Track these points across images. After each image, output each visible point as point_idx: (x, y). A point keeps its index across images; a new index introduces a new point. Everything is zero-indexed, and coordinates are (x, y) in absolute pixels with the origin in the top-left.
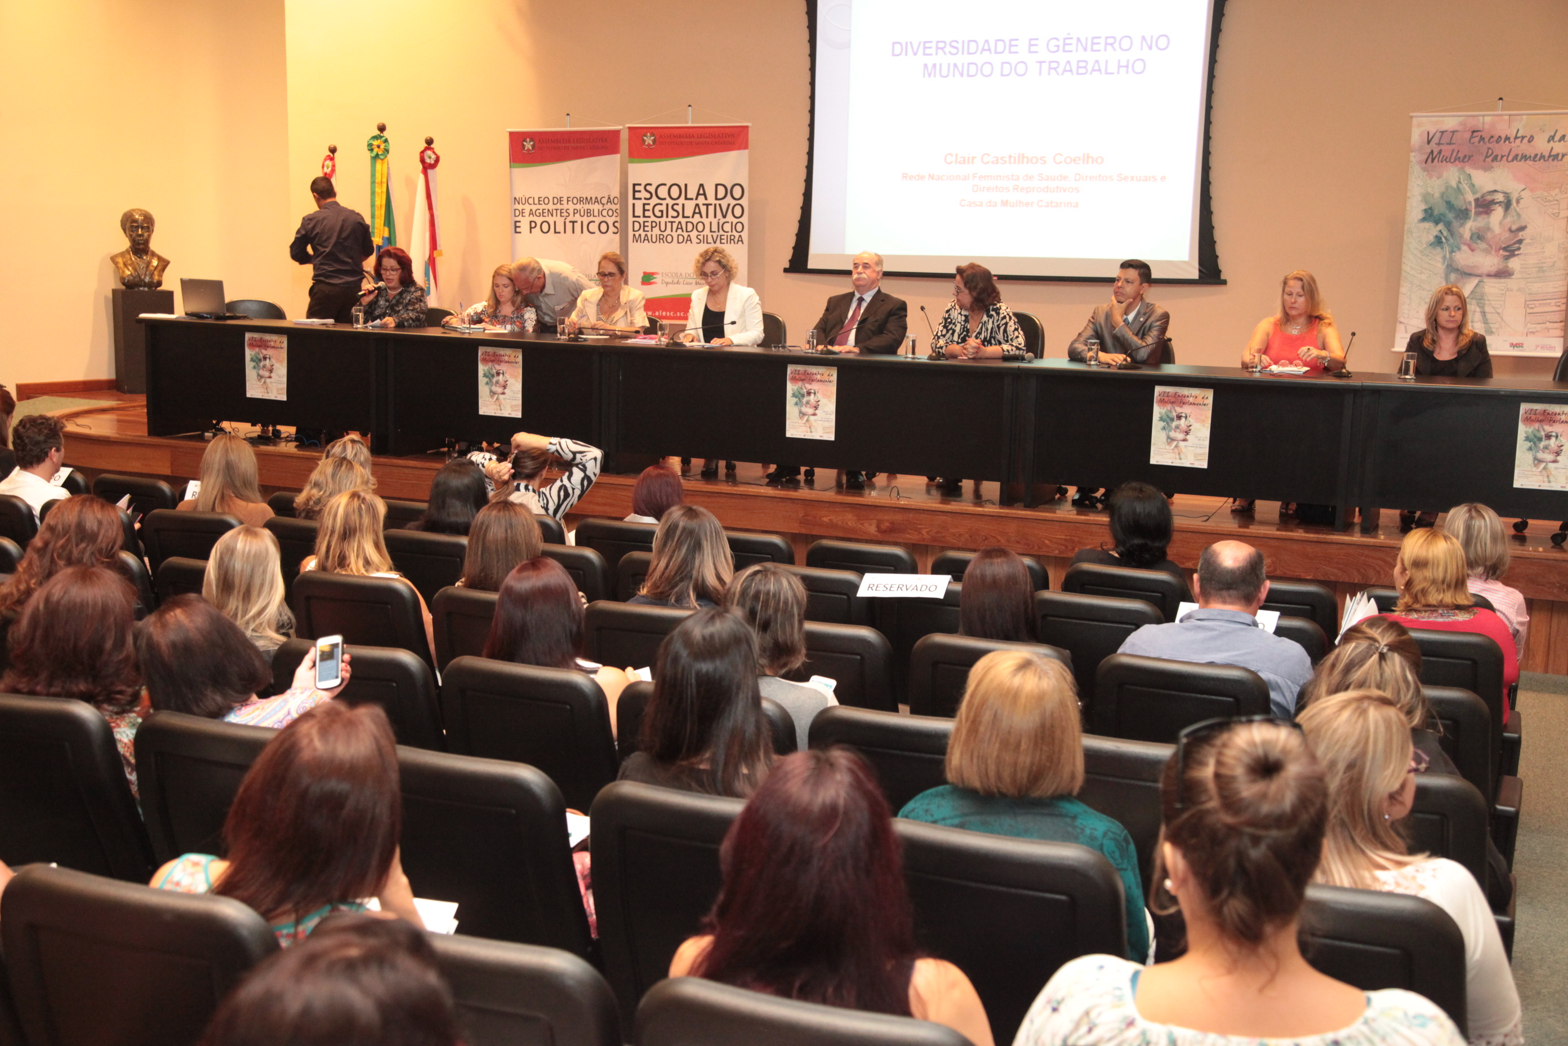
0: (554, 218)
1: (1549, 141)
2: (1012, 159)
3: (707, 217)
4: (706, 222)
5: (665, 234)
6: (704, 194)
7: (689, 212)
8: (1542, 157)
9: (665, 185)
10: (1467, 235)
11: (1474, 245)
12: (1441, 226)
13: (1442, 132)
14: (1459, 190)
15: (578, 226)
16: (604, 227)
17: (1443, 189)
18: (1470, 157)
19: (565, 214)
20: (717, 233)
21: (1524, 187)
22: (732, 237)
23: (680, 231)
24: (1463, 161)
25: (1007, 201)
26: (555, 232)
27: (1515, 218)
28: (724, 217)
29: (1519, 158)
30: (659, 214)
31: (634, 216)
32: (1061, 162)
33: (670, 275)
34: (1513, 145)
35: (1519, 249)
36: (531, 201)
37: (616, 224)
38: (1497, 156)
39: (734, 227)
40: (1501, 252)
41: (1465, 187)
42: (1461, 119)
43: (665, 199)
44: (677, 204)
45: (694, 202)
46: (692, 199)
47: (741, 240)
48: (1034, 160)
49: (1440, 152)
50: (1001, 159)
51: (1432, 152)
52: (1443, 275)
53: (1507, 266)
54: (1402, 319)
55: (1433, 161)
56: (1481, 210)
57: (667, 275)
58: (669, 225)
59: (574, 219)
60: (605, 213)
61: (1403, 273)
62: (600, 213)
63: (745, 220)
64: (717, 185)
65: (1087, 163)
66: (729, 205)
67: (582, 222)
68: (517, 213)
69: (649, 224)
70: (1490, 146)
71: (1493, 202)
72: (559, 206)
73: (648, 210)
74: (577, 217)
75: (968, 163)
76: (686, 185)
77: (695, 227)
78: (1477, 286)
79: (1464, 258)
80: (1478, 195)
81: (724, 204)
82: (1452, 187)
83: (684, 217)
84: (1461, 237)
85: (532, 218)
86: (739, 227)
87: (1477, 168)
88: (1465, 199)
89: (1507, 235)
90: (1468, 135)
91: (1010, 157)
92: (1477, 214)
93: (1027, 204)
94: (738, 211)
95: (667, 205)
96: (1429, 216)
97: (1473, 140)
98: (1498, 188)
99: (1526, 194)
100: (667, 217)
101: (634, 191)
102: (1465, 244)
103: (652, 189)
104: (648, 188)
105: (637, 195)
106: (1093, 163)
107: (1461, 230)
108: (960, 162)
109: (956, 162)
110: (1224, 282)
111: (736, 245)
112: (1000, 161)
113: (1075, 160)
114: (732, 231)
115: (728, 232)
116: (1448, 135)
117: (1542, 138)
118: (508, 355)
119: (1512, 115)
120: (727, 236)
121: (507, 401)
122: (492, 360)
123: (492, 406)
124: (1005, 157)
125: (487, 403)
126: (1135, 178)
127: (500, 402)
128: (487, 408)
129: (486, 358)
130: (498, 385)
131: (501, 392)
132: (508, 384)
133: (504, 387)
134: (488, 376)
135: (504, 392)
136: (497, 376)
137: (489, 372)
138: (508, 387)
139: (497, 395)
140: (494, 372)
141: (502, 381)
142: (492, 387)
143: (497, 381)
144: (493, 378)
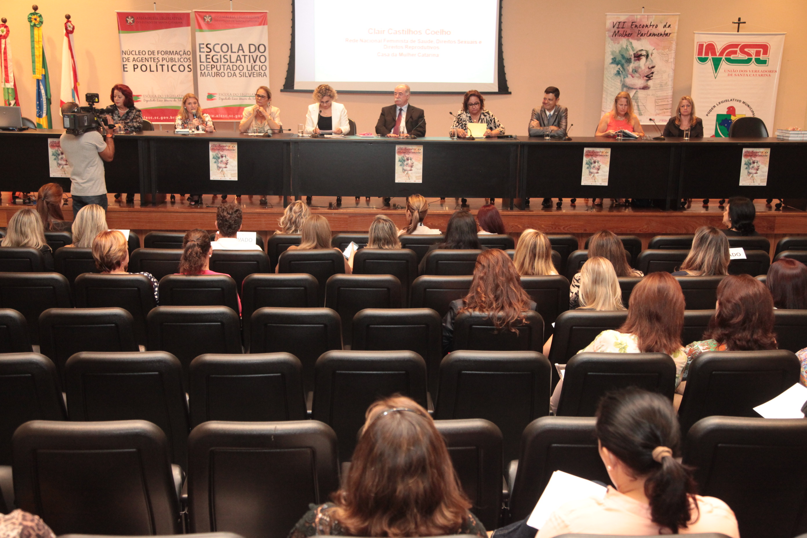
0: (150, 63)
1: (664, 27)
3: (245, 62)
4: (245, 65)
5: (220, 72)
6: (243, 50)
7: (234, 59)
8: (661, 34)
9: (219, 44)
10: (631, 70)
11: (633, 75)
12: (619, 66)
13: (619, 23)
14: (627, 50)
15: (165, 68)
16: (182, 68)
17: (620, 49)
18: (631, 34)
19: (157, 61)
20: (251, 71)
21: (653, 48)
22: (260, 74)
23: (229, 70)
24: (628, 36)
25: (402, 53)
26: (151, 71)
27: (651, 62)
28: (255, 62)
29: (652, 35)
30: (216, 61)
31: (201, 62)
32: (429, 34)
33: (224, 94)
34: (649, 29)
35: (652, 76)
36: (133, 53)
37: (189, 66)
38: (642, 34)
39: (260, 68)
40: (645, 78)
41: (629, 48)
42: (627, 16)
43: (219, 52)
44: (227, 55)
45: (237, 54)
46: (235, 52)
47: (265, 75)
48: (416, 33)
49: (619, 32)
50: (398, 31)
51: (615, 32)
52: (621, 89)
53: (647, 84)
54: (603, 109)
55: (615, 36)
56: (636, 58)
57: (222, 95)
58: (222, 67)
59: (163, 64)
60: (182, 60)
61: (604, 88)
62: (179, 60)
63: (267, 64)
64: (250, 45)
65: (443, 34)
66: (257, 56)
67: (168, 65)
68: (125, 60)
69: (210, 66)
70: (639, 29)
71: (641, 55)
72: (152, 56)
73: (209, 59)
74: (165, 62)
75: (381, 33)
76: (231, 45)
77: (238, 68)
78: (635, 93)
79: (629, 81)
80: (635, 52)
81: (254, 55)
82: (624, 48)
83: (231, 62)
84: (628, 71)
85: (134, 63)
86: (264, 68)
87: (635, 39)
88: (629, 54)
89: (647, 70)
90: (630, 24)
91: (403, 31)
92: (635, 60)
93: (412, 55)
94: (263, 59)
95: (221, 56)
96: (615, 61)
97: (632, 26)
98: (643, 49)
99: (655, 51)
100: (221, 62)
101: (200, 48)
102: (630, 74)
103: (211, 46)
104: (208, 46)
105: (202, 50)
106: (445, 34)
107: (628, 68)
108: (376, 33)
109: (374, 33)
110: (510, 93)
111: (262, 78)
112: (398, 33)
113: (436, 33)
114: (260, 70)
115: (257, 71)
116: (622, 24)
117: (661, 26)
118: (229, 146)
119: (648, 15)
120: (257, 73)
121: (228, 172)
122: (218, 149)
123: (218, 175)
124: (400, 31)
125: (215, 173)
126: (466, 42)
127: (223, 172)
128: (215, 176)
129: (215, 148)
130: (222, 163)
131: (224, 167)
132: (228, 162)
133: (226, 164)
134: (216, 158)
135: (226, 166)
136: (221, 158)
137: (216, 156)
138: (229, 164)
139: (222, 168)
140: (220, 156)
141: (224, 160)
142: (218, 164)
143: (222, 160)
144: (219, 159)
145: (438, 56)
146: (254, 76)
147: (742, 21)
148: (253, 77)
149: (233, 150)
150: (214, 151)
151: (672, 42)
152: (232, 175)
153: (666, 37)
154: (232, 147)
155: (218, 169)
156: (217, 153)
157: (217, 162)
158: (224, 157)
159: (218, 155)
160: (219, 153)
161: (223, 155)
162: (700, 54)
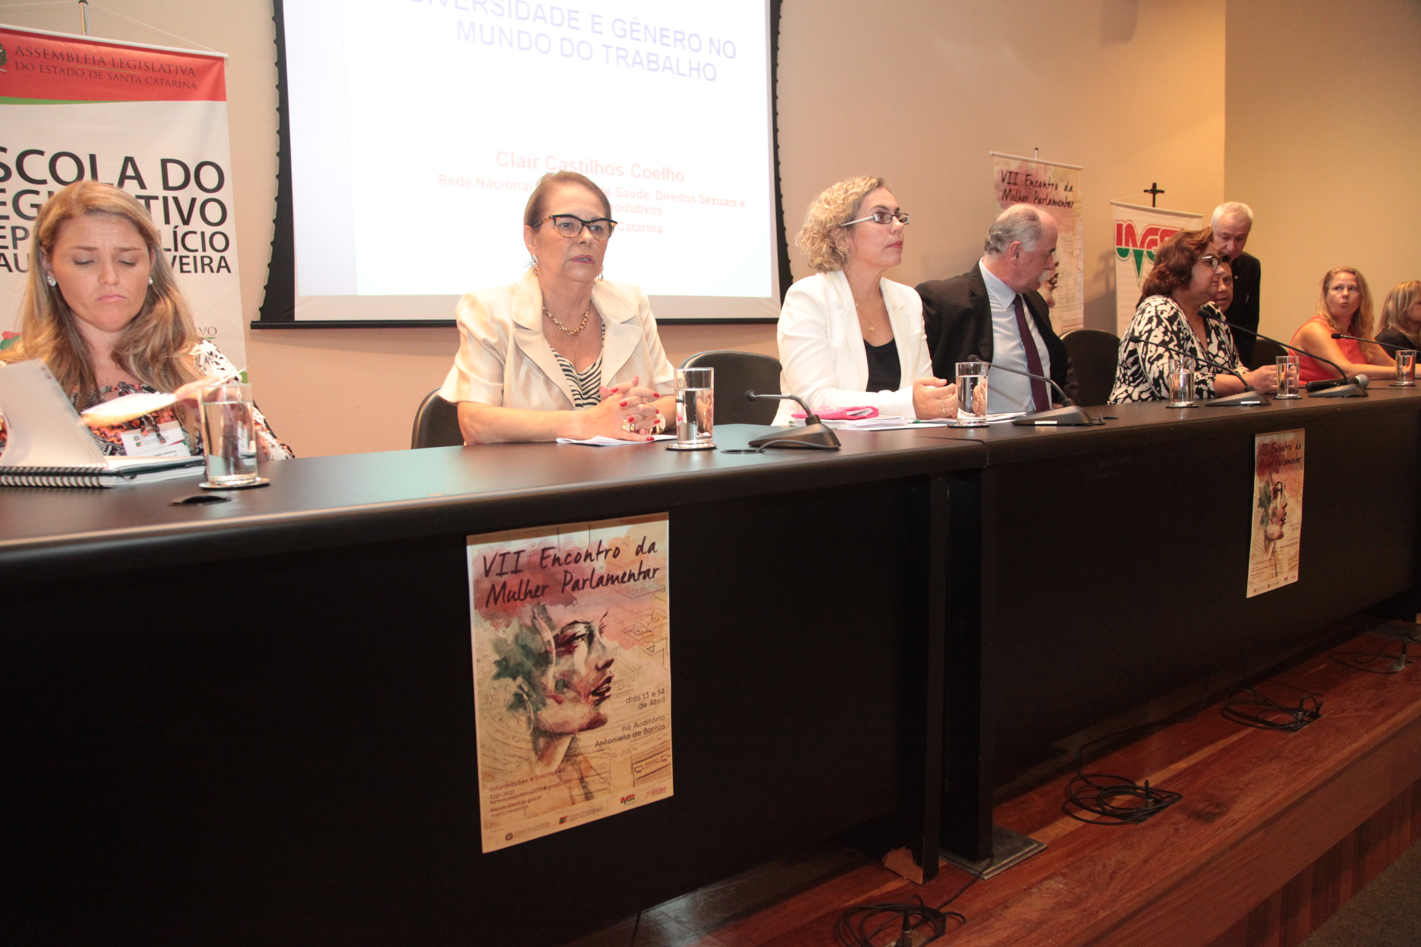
1: (1065, 190)
6: (138, 177)
8: (1063, 203)
9: (40, 152)
13: (1010, 173)
20: (173, 253)
22: (207, 261)
28: (186, 222)
29: (1052, 202)
32: (639, 176)
34: (1048, 190)
38: (1042, 198)
39: (207, 242)
42: (1020, 162)
43: (44, 182)
47: (224, 264)
48: (610, 170)
49: (1010, 191)
51: (1005, 190)
55: (1006, 198)
63: (228, 228)
64: (164, 163)
65: (668, 178)
66: (193, 201)
70: (1036, 188)
75: (529, 167)
76: (93, 158)
81: (184, 197)
86: (219, 242)
90: (1024, 178)
94: (214, 212)
97: (1027, 183)
103: (8, 159)
106: (673, 179)
108: (518, 165)
109: (513, 165)
111: (215, 274)
113: (654, 175)
114: (204, 250)
115: (196, 251)
116: (1013, 175)
117: (1061, 187)
118: (610, 550)
119: (1045, 164)
120: (195, 258)
121: (608, 751)
122: (532, 587)
123: (539, 798)
124: (574, 163)
125: (518, 790)
126: (716, 202)
127: (576, 767)
128: (521, 812)
129: (508, 585)
130: (567, 695)
131: (586, 721)
132: (608, 675)
133: (594, 693)
134: (521, 664)
135: (593, 716)
136: (559, 655)
137: (524, 647)
138: (608, 689)
139: (567, 734)
140: (546, 640)
141: (583, 670)
142: (539, 712)
143: (563, 674)
144: (543, 668)
145: (660, 231)
146: (185, 268)
147: (1158, 188)
148: (182, 271)
149: (642, 570)
150: (505, 610)
151: (1075, 218)
152: (637, 769)
153: (1069, 209)
154: (637, 553)
155: (539, 753)
156: (529, 623)
157: (527, 694)
158: (582, 646)
159: (533, 639)
160: (541, 616)
161: (571, 626)
162: (1119, 242)
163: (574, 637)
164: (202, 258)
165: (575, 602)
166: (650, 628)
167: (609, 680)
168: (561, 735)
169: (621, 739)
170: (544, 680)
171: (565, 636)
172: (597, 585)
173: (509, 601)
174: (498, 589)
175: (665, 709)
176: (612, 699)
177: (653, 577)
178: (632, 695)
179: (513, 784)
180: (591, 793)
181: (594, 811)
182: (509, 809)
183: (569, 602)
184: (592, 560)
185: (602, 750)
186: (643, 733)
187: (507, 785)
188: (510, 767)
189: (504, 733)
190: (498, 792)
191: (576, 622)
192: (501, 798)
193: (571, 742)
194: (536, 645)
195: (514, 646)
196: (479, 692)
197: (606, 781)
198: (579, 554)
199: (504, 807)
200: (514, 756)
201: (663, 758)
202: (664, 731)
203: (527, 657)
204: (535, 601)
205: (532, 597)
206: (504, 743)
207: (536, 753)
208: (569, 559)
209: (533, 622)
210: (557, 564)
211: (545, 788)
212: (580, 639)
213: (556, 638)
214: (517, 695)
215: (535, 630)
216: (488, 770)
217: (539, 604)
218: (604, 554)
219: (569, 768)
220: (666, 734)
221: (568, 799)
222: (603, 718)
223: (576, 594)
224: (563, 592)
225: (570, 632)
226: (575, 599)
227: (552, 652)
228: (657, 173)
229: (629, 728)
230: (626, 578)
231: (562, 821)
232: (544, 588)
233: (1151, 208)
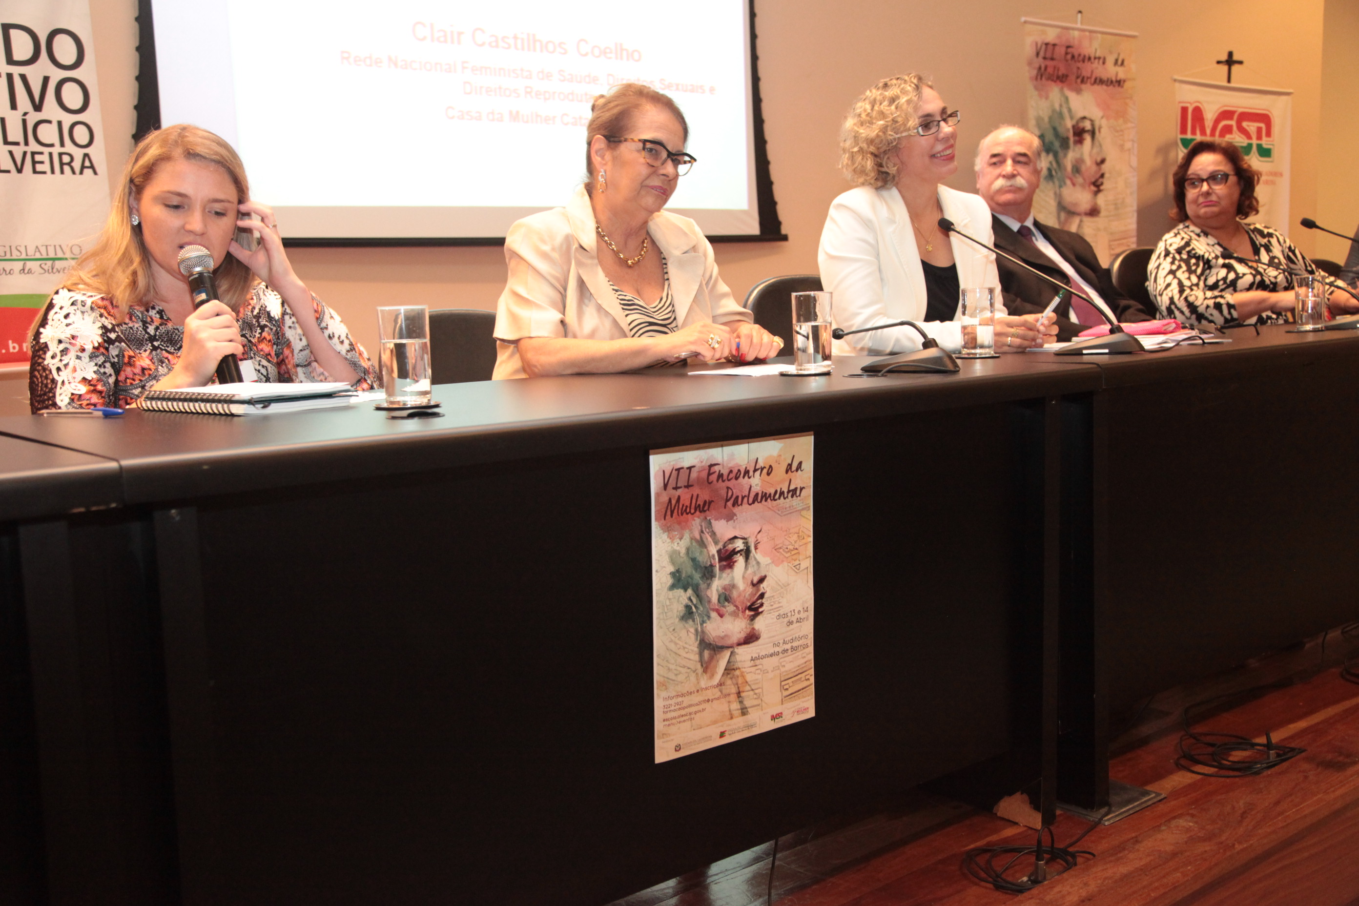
1: (1115, 65)
2: (519, 42)
8: (1112, 82)
10: (1069, 167)
11: (1074, 179)
12: (1051, 157)
13: (1046, 45)
14: (1061, 115)
17: (1050, 112)
18: (1067, 77)
20: (22, 148)
21: (1102, 114)
22: (66, 159)
24: (1062, 81)
25: (517, 112)
27: (1099, 149)
29: (1097, 81)
32: (586, 55)
34: (1093, 65)
35: (1102, 184)
38: (1084, 77)
39: (66, 134)
40: (1092, 187)
41: (1065, 111)
42: (1058, 30)
47: (88, 164)
48: (550, 47)
49: (1046, 68)
50: (503, 38)
51: (1040, 68)
52: (1056, 215)
53: (1096, 204)
55: (1041, 78)
56: (1077, 138)
63: (92, 117)
64: (6, 28)
65: (622, 58)
66: (46, 80)
70: (1078, 64)
71: (1084, 131)
75: (452, 42)
79: (1069, 194)
80: (1074, 122)
81: (34, 74)
82: (1056, 111)
84: (1065, 169)
86: (81, 134)
88: (1065, 125)
89: (1095, 167)
90: (1063, 50)
92: (1075, 143)
93: (547, 119)
94: (72, 96)
97: (1067, 57)
98: (1086, 115)
99: (1104, 122)
102: (1069, 178)
106: (628, 59)
107: (1065, 161)
108: (438, 39)
109: (432, 40)
110: (785, 238)
111: (78, 176)
112: (501, 44)
113: (605, 53)
114: (62, 144)
115: (52, 145)
116: (1050, 48)
117: (1110, 61)
118: (765, 467)
119: (1091, 32)
120: (51, 154)
121: (760, 667)
122: (700, 502)
123: (704, 710)
124: (508, 38)
125: (687, 701)
126: (680, 87)
127: (734, 680)
128: (688, 724)
129: (682, 499)
130: (728, 608)
131: (742, 635)
132: (762, 591)
133: (750, 608)
134: (690, 577)
135: (749, 631)
136: (722, 569)
137: (693, 560)
138: (762, 605)
139: (728, 647)
140: (711, 554)
141: (741, 585)
142: (705, 625)
143: (725, 588)
144: (708, 582)
146: (39, 167)
147: (1236, 58)
148: (35, 172)
149: (791, 488)
150: (679, 523)
151: (1128, 101)
152: (786, 687)
153: (1120, 89)
154: (787, 472)
155: (704, 666)
156: (698, 537)
157: (696, 607)
158: (740, 560)
159: (701, 552)
160: (707, 530)
161: (732, 541)
162: (1183, 130)
163: (734, 552)
164: (61, 155)
165: (735, 518)
166: (797, 546)
167: (762, 596)
168: (722, 648)
169: (771, 655)
170: (709, 593)
171: (727, 550)
172: (753, 502)
173: (682, 514)
174: (674, 502)
175: (808, 628)
176: (765, 615)
177: (800, 495)
178: (781, 612)
179: (683, 695)
180: (746, 708)
181: (749, 727)
182: (678, 720)
183: (730, 517)
184: (749, 478)
185: (756, 666)
186: (790, 651)
187: (678, 696)
188: (681, 678)
189: (676, 644)
190: (670, 702)
191: (735, 537)
192: (672, 708)
193: (730, 656)
194: (703, 559)
195: (685, 558)
196: (657, 602)
197: (759, 697)
198: (739, 471)
199: (675, 718)
200: (684, 667)
201: (807, 677)
202: (807, 650)
203: (696, 570)
204: (703, 515)
205: (700, 512)
206: (676, 653)
207: (702, 665)
208: (731, 476)
209: (701, 537)
210: (720, 480)
211: (708, 701)
212: (739, 554)
213: (719, 552)
214: (688, 607)
215: (702, 544)
216: (662, 679)
217: (706, 518)
218: (759, 472)
219: (729, 682)
220: (810, 653)
221: (728, 713)
222: (757, 633)
223: (736, 510)
224: (725, 508)
225: (730, 547)
226: (735, 515)
227: (716, 566)
228: (608, 51)
229: (778, 645)
230: (777, 496)
231: (722, 735)
232: (710, 502)
233: (1225, 84)
